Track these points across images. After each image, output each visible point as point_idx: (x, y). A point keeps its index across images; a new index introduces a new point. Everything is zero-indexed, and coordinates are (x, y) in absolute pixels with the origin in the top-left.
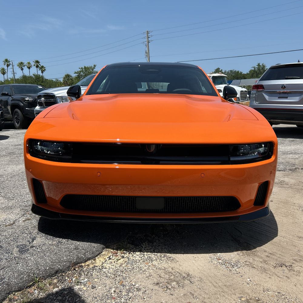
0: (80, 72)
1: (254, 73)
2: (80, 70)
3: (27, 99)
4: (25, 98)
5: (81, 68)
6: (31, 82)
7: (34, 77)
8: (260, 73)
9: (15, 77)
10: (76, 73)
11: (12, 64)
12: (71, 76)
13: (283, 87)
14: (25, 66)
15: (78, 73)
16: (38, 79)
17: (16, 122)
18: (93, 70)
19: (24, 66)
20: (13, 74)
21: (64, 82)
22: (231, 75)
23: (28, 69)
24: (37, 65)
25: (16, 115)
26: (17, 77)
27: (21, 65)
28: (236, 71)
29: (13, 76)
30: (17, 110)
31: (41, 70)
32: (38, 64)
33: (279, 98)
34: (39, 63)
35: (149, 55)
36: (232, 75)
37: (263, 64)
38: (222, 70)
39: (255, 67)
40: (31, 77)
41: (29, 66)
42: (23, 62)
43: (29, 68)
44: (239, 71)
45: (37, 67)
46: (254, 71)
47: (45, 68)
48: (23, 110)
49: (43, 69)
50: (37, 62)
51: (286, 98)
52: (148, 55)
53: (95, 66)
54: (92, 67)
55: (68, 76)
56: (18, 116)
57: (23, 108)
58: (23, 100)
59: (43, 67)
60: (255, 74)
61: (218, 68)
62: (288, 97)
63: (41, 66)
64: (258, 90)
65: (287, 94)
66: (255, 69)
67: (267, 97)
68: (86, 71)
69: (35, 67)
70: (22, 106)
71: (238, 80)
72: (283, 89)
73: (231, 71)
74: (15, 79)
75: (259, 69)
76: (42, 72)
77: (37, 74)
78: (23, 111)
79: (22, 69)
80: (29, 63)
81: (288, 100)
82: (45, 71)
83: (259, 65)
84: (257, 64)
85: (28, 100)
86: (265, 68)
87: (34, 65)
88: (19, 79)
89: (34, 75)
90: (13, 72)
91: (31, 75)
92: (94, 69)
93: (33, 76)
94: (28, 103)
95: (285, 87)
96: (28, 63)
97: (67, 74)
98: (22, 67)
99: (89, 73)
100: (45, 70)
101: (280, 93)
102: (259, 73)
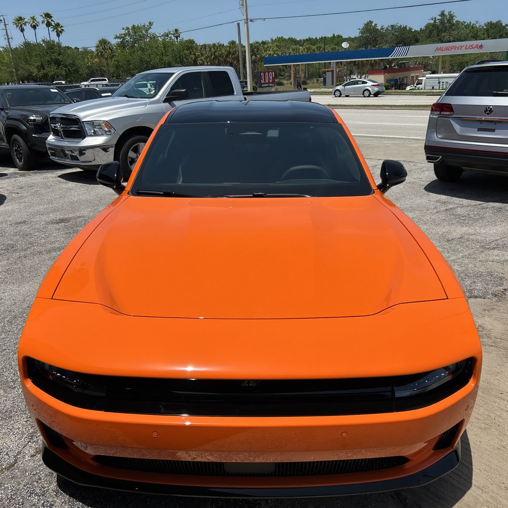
0: (125, 35)
1: (433, 30)
2: (123, 32)
3: (32, 118)
4: (28, 117)
5: (125, 28)
6: (39, 55)
7: (44, 45)
8: (444, 29)
9: (10, 46)
10: (117, 37)
11: (4, 20)
12: (109, 43)
13: (487, 111)
14: (27, 24)
15: (122, 37)
16: (52, 49)
17: (16, 157)
18: (147, 31)
19: (25, 24)
20: (7, 40)
21: (98, 53)
22: (391, 34)
23: (33, 29)
24: (48, 22)
25: (16, 145)
26: (13, 46)
27: (20, 22)
28: (401, 26)
29: (8, 44)
30: (16, 136)
31: (56, 32)
32: (50, 20)
33: (480, 130)
34: (51, 17)
35: (246, 2)
36: (393, 34)
37: (450, 12)
38: (376, 25)
39: (435, 18)
40: (38, 45)
41: (34, 24)
42: (23, 17)
43: (34, 27)
44: (406, 26)
45: (48, 25)
46: (434, 25)
47: (62, 27)
48: (27, 137)
49: (59, 29)
50: (48, 16)
51: (493, 130)
52: (244, 5)
53: (151, 24)
54: (146, 26)
55: (103, 42)
56: (19, 147)
57: (26, 135)
58: (25, 120)
59: (58, 25)
60: (435, 31)
61: (370, 21)
62: (495, 130)
63: (56, 23)
64: (442, 113)
65: (494, 124)
66: (435, 22)
67: (457, 127)
68: (135, 33)
69: (44, 25)
70: (25, 130)
71: (405, 46)
72: (488, 114)
73: (392, 26)
74: (11, 48)
75: (442, 22)
76: (58, 35)
77: (48, 39)
78: (28, 140)
79: (22, 30)
80: (33, 18)
81: (495, 135)
82: (63, 33)
83: (443, 14)
84: (440, 13)
85: (34, 120)
86: (453, 20)
87: (43, 22)
88: (17, 48)
89: (43, 41)
90: (6, 36)
91: (39, 40)
92: (149, 29)
93: (41, 43)
94: (35, 125)
95: (491, 111)
96: (31, 18)
97: (103, 39)
98: (21, 26)
99: (141, 37)
100: (63, 30)
101: (481, 121)
102: (442, 30)
